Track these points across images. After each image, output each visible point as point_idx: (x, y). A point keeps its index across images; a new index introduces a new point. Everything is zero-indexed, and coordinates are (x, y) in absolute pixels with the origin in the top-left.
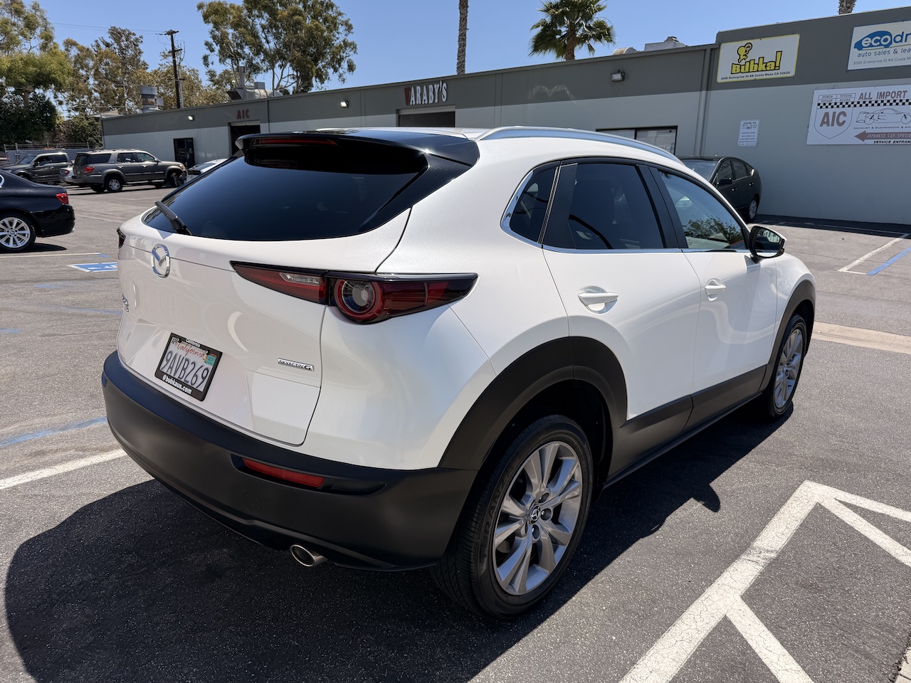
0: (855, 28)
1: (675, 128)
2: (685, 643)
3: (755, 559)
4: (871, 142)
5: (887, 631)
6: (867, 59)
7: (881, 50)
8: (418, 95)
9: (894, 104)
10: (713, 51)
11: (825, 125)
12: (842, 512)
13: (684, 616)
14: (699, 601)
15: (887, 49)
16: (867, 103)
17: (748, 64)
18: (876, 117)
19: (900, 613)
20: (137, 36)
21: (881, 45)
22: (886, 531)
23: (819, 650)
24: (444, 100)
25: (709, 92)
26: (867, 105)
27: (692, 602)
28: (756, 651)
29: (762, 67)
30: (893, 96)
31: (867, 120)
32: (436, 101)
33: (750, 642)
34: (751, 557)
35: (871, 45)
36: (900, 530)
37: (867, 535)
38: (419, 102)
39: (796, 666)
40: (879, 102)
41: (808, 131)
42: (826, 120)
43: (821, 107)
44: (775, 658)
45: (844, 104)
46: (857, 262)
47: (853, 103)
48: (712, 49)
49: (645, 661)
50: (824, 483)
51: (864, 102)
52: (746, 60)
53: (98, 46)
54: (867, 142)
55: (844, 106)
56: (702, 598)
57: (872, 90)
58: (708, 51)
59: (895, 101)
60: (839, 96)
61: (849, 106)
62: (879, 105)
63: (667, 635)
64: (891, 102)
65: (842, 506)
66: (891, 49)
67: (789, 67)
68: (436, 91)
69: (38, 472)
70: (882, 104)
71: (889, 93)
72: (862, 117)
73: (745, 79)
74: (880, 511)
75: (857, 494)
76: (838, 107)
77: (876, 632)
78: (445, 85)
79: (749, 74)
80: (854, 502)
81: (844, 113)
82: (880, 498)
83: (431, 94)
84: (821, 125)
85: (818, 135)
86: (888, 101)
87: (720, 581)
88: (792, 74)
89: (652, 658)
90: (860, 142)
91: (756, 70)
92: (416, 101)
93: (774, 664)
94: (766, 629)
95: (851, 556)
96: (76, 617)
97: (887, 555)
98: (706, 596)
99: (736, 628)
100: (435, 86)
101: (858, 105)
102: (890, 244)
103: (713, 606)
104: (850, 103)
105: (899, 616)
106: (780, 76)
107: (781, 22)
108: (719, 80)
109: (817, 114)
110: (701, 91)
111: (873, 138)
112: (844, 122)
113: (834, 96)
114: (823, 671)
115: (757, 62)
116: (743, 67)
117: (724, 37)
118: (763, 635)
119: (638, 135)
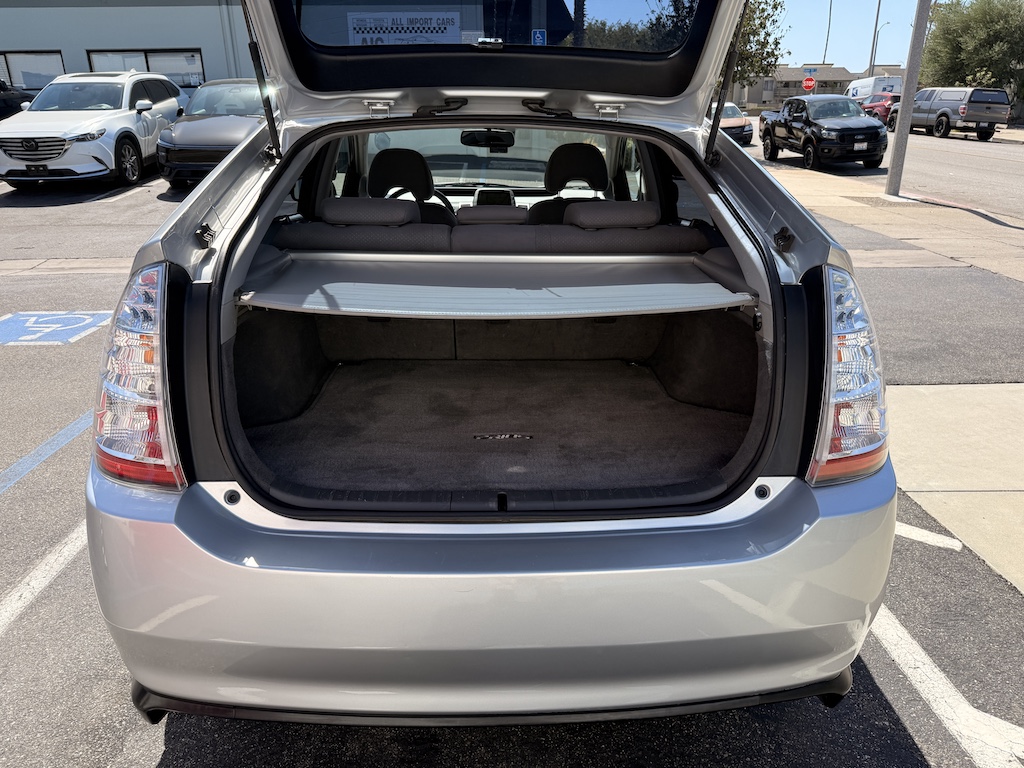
1: (198, 50)
9: (423, 32)
16: (399, 29)
25: (230, 7)
26: (399, 32)
30: (421, 23)
40: (410, 29)
43: (357, 32)
45: (378, 29)
47: (386, 29)
51: (396, 29)
55: (378, 32)
57: (403, 16)
59: (423, 29)
60: (372, 21)
61: (383, 32)
62: (410, 32)
64: (420, 29)
70: (413, 31)
71: (417, 19)
76: (373, 32)
81: (381, 40)
101: (391, 32)
104: (383, 29)
109: (355, 40)
110: (220, 5)
113: (368, 21)
119: (149, 59)
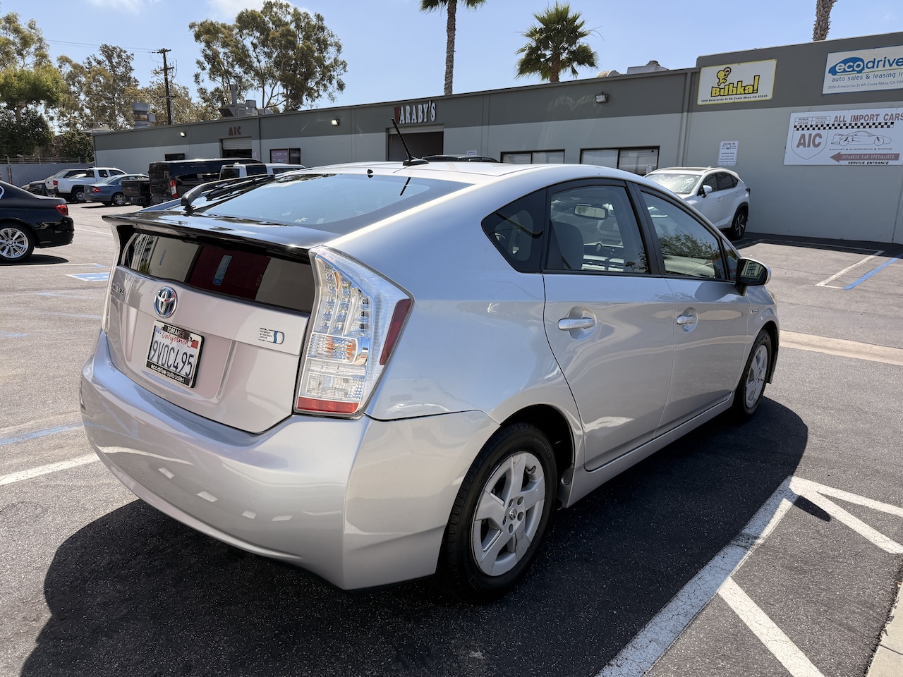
0: (829, 55)
1: (658, 148)
2: (681, 617)
3: (744, 544)
4: (846, 163)
5: (867, 607)
6: (841, 83)
7: (854, 76)
8: (408, 114)
9: (867, 127)
10: (694, 75)
11: (801, 147)
12: (824, 504)
13: (679, 594)
14: (693, 580)
15: (860, 75)
16: (842, 125)
17: (727, 87)
18: (850, 139)
19: (880, 592)
20: (129, 54)
21: (854, 70)
22: (865, 521)
23: (805, 624)
24: (433, 119)
25: (690, 114)
26: (841, 128)
27: (686, 582)
28: (747, 624)
29: (740, 90)
30: (866, 119)
31: (842, 142)
32: (425, 120)
33: (741, 616)
34: (740, 543)
35: (844, 71)
36: (878, 520)
37: (848, 524)
38: (408, 121)
39: (784, 637)
40: (853, 125)
41: (785, 152)
42: (802, 142)
43: (798, 129)
44: (765, 631)
45: (819, 126)
46: (834, 277)
47: (828, 125)
48: (692, 73)
49: (645, 633)
50: (806, 478)
51: (839, 125)
52: (727, 83)
53: (90, 63)
54: (842, 162)
55: (819, 129)
56: (696, 578)
57: (847, 113)
58: (689, 75)
59: (868, 124)
60: (814, 119)
61: (824, 128)
62: (853, 127)
63: (665, 610)
64: (865, 124)
65: (824, 498)
66: (864, 75)
67: (766, 90)
68: (425, 111)
69: (58, 464)
70: (856, 127)
71: (863, 116)
72: (837, 139)
73: (724, 101)
74: (860, 503)
75: (837, 488)
76: (814, 129)
77: (858, 608)
78: (434, 105)
79: (728, 97)
80: (835, 495)
81: (820, 136)
82: (859, 492)
83: (420, 113)
84: (798, 147)
85: (795, 155)
86: (862, 124)
87: (712, 563)
88: (770, 97)
89: (651, 630)
90: (835, 163)
91: (734, 93)
92: (405, 120)
93: (764, 636)
94: (756, 605)
95: (833, 542)
96: (109, 593)
97: (866, 541)
98: (699, 576)
99: (728, 605)
100: (424, 106)
101: (833, 128)
102: (865, 260)
103: (705, 586)
104: (825, 126)
105: (878, 594)
106: (757, 99)
107: (758, 48)
108: (700, 102)
109: (794, 136)
110: (682, 112)
111: (847, 159)
112: (820, 143)
113: (810, 119)
114: (810, 641)
115: (735, 85)
116: (722, 90)
117: (704, 61)
118: (753, 610)
119: (621, 155)
